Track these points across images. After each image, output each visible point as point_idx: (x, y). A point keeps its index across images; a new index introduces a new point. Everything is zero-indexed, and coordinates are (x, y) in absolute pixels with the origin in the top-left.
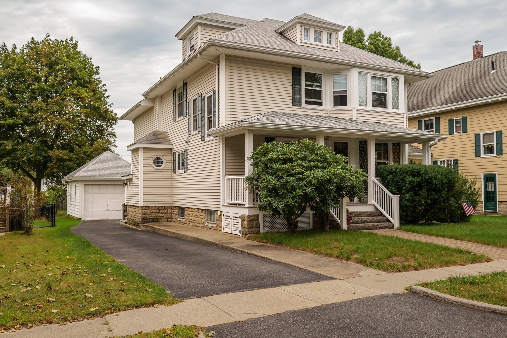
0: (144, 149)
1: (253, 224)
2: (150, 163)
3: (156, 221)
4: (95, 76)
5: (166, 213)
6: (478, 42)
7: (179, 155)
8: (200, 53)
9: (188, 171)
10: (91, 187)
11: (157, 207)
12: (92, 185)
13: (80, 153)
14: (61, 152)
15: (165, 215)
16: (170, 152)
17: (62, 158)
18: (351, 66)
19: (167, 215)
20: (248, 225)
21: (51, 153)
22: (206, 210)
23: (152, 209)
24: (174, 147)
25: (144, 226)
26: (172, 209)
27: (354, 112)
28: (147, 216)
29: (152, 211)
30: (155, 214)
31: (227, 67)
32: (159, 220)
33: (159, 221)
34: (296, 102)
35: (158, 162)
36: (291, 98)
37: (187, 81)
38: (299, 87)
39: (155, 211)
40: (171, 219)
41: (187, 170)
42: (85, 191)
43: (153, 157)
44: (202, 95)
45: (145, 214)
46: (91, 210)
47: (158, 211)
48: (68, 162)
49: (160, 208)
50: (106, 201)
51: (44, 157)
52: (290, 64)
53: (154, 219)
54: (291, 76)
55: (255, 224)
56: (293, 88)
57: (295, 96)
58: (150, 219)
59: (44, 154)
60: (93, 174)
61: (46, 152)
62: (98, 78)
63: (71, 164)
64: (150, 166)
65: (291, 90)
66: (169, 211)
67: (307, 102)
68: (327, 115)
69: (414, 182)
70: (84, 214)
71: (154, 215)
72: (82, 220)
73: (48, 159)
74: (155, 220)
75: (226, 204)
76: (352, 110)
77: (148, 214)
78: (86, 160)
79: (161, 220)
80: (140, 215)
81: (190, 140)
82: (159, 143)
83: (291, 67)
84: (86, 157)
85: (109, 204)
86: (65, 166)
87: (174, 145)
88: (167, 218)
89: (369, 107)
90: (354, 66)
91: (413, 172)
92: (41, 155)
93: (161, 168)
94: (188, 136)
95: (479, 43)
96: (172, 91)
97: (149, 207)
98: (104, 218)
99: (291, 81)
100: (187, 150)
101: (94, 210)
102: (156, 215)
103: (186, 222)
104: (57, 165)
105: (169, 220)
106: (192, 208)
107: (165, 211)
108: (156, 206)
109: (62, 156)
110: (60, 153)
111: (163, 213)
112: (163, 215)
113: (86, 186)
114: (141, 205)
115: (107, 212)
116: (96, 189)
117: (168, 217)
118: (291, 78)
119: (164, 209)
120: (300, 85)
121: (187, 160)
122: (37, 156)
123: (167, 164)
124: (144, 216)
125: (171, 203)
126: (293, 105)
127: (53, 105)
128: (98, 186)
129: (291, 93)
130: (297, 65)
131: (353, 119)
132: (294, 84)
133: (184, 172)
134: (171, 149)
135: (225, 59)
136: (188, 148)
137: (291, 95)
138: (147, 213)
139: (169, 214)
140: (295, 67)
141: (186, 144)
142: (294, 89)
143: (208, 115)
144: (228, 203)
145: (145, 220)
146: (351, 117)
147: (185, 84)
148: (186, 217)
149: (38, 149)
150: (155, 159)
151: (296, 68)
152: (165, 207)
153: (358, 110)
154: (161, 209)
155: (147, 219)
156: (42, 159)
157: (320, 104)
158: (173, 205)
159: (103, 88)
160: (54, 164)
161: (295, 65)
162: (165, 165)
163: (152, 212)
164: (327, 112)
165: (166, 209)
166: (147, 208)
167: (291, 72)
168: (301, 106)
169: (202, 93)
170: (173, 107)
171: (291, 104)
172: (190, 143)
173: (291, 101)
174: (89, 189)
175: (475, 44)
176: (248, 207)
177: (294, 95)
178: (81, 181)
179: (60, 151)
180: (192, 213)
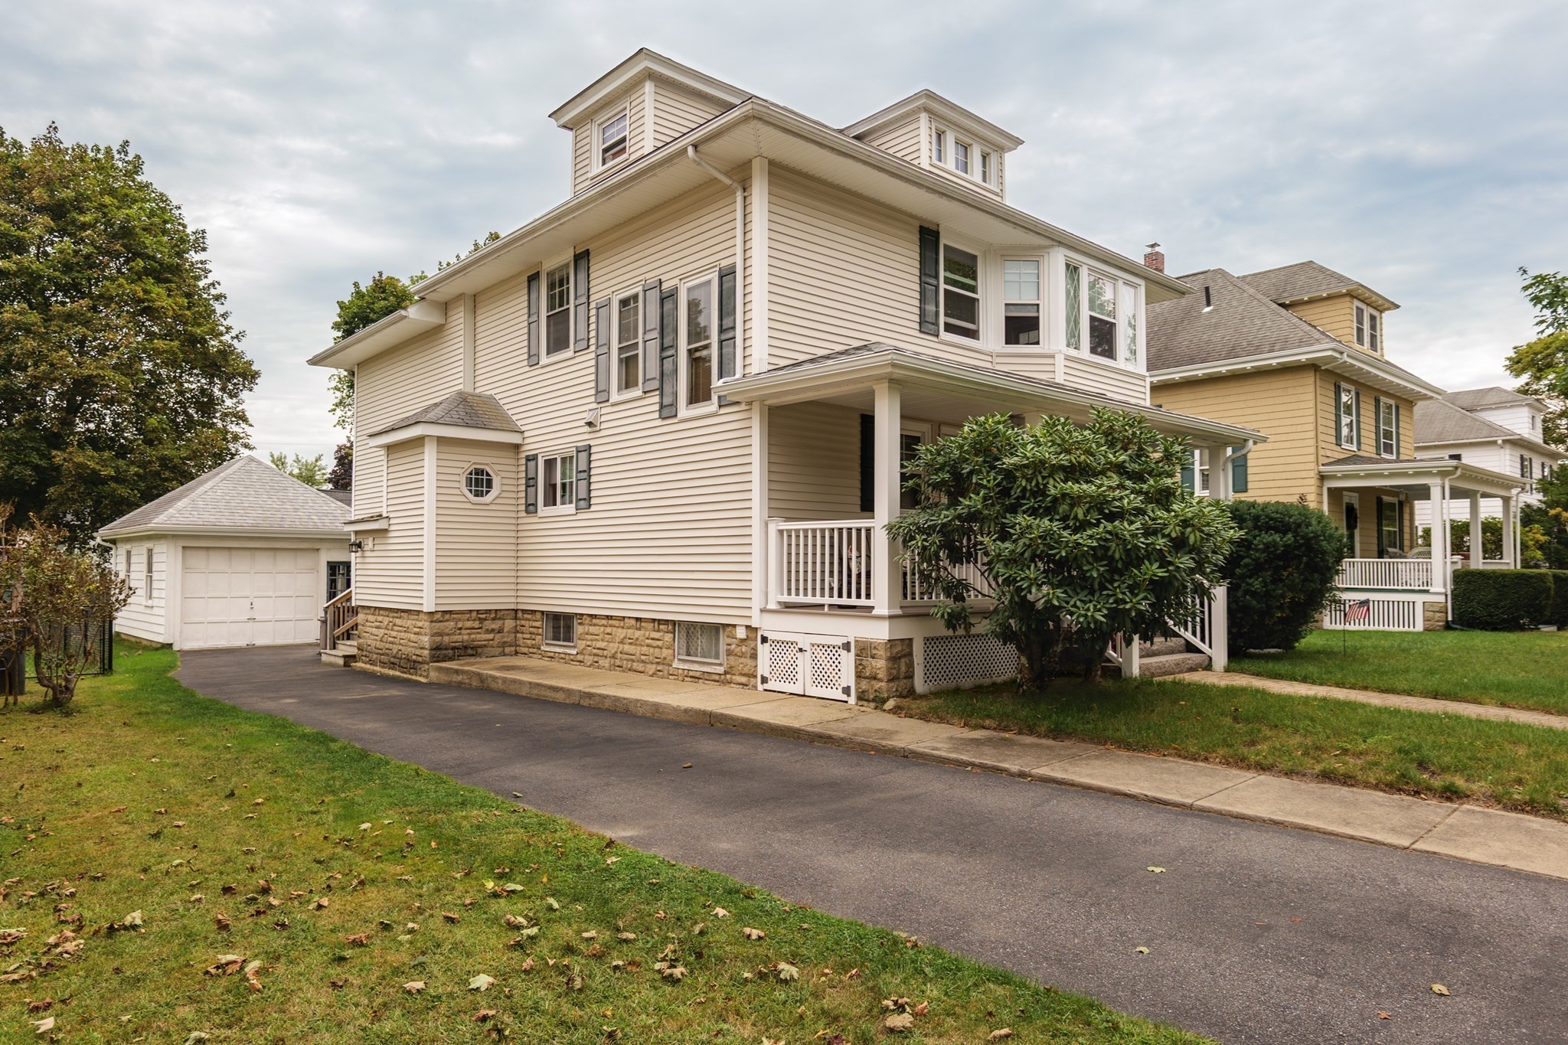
0: (441, 441)
1: (899, 669)
2: (456, 485)
3: (473, 655)
4: (192, 253)
5: (500, 631)
6: (1153, 246)
7: (550, 464)
8: (695, 146)
9: (593, 508)
10: (202, 554)
11: (474, 614)
12: (207, 548)
13: (150, 462)
14: (92, 457)
15: (498, 636)
16: (512, 455)
17: (94, 472)
18: (1053, 240)
19: (503, 637)
20: (889, 669)
21: (58, 456)
22: (674, 622)
23: (460, 620)
24: (527, 441)
25: (440, 669)
26: (516, 618)
27: (1060, 361)
28: (446, 639)
29: (460, 625)
30: (469, 634)
31: (775, 199)
32: (480, 650)
33: (480, 655)
34: (927, 324)
35: (478, 483)
36: (917, 311)
37: (591, 247)
38: (933, 283)
39: (469, 624)
40: (513, 649)
41: (590, 505)
42: (185, 567)
43: (466, 465)
44: (661, 283)
45: (441, 634)
46: (202, 619)
47: (476, 624)
48: (113, 485)
49: (483, 616)
50: (247, 594)
51: (36, 468)
52: (915, 217)
53: (466, 648)
54: (918, 249)
55: (903, 669)
56: (922, 283)
57: (926, 306)
58: (453, 648)
59: (35, 459)
60: (212, 519)
61: (42, 456)
62: (202, 262)
63: (122, 491)
64: (457, 492)
65: (918, 287)
66: (509, 624)
67: (949, 328)
68: (989, 365)
69: (1274, 544)
70: (181, 633)
71: (466, 637)
72: (176, 648)
73: (49, 475)
74: (470, 651)
75: (772, 606)
76: (1052, 357)
77: (448, 635)
78: (166, 480)
79: (485, 649)
80: (426, 639)
81: (604, 418)
82: (485, 427)
83: (917, 224)
84: (167, 474)
85: (256, 602)
86: (103, 497)
87: (526, 434)
88: (504, 645)
89: (1085, 352)
90: (1060, 242)
91: (1272, 519)
92: (26, 463)
93: (488, 498)
94: (594, 406)
95: (1157, 249)
96: (525, 278)
97: (451, 612)
98: (240, 642)
99: (918, 264)
100: (590, 446)
101: (210, 619)
102: (473, 636)
103: (580, 657)
104: (78, 493)
105: (507, 650)
106: (608, 617)
107: (496, 625)
108: (471, 611)
109: (98, 467)
110: (88, 458)
111: (493, 630)
112: (491, 636)
113: (188, 552)
114: (428, 606)
115: (251, 624)
116: (218, 561)
117: (505, 642)
118: (917, 256)
119: (494, 619)
120: (936, 277)
121: (590, 476)
122: (14, 464)
123: (505, 488)
124: (438, 639)
125: (513, 600)
126: (920, 331)
127: (66, 321)
128: (226, 553)
129: (918, 296)
130: (931, 222)
131: (1057, 381)
132: (923, 273)
133: (574, 512)
134: (517, 447)
135: (771, 176)
136: (592, 443)
137: (917, 303)
138: (447, 631)
139: (509, 632)
140: (926, 225)
141: (587, 429)
142: (923, 288)
143: (689, 343)
144: (779, 603)
145: (440, 652)
146: (1051, 375)
147: (582, 258)
148: (581, 644)
149: (17, 447)
150: (471, 474)
151: (929, 229)
152: (497, 614)
153: (1068, 358)
154: (485, 619)
155: (446, 649)
156: (30, 476)
157: (973, 334)
158: (521, 607)
159: (213, 291)
160: (67, 490)
161: (925, 220)
162: (497, 492)
163: (460, 629)
164: (990, 359)
165: (499, 619)
166: (447, 617)
167: (916, 238)
168: (936, 336)
169: (663, 278)
170: (526, 324)
171: (917, 326)
172: (604, 426)
173: (917, 318)
174: (198, 560)
175: (1149, 250)
176: (891, 617)
177: (922, 303)
178: (174, 536)
179: (90, 452)
180: (609, 630)
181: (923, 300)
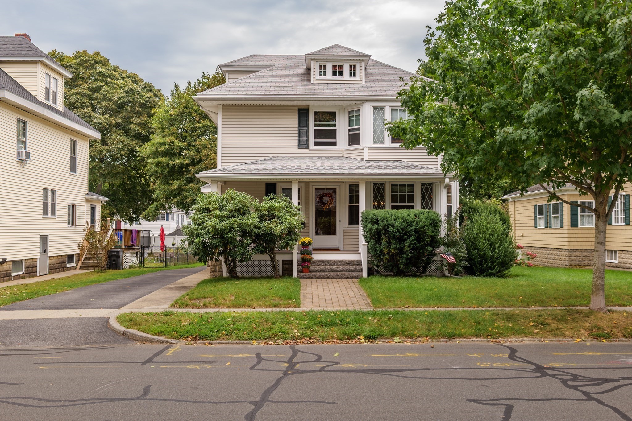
1: (216, 269)
18: (361, 101)
20: (211, 269)
27: (366, 151)
31: (224, 117)
34: (303, 144)
36: (297, 141)
38: (305, 128)
52: (295, 106)
54: (297, 117)
55: (217, 269)
56: (299, 130)
57: (301, 139)
65: (297, 132)
67: (316, 144)
68: (341, 155)
76: (363, 149)
83: (297, 108)
89: (389, 144)
90: (366, 101)
99: (297, 123)
118: (297, 120)
120: (307, 125)
126: (299, 148)
129: (297, 135)
130: (304, 106)
131: (365, 159)
132: (300, 126)
135: (222, 109)
137: (297, 138)
140: (301, 108)
142: (300, 132)
146: (362, 157)
151: (303, 109)
153: (369, 149)
157: (334, 144)
161: (301, 106)
164: (341, 153)
167: (296, 114)
168: (308, 148)
171: (297, 147)
173: (297, 144)
177: (300, 137)
181: (300, 135)
